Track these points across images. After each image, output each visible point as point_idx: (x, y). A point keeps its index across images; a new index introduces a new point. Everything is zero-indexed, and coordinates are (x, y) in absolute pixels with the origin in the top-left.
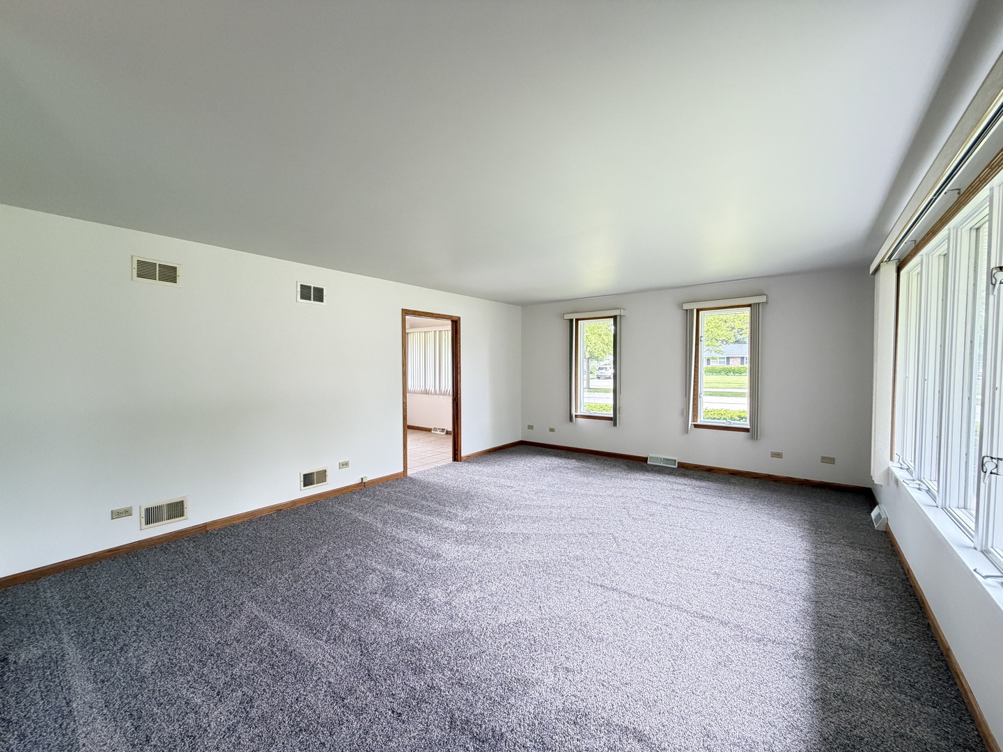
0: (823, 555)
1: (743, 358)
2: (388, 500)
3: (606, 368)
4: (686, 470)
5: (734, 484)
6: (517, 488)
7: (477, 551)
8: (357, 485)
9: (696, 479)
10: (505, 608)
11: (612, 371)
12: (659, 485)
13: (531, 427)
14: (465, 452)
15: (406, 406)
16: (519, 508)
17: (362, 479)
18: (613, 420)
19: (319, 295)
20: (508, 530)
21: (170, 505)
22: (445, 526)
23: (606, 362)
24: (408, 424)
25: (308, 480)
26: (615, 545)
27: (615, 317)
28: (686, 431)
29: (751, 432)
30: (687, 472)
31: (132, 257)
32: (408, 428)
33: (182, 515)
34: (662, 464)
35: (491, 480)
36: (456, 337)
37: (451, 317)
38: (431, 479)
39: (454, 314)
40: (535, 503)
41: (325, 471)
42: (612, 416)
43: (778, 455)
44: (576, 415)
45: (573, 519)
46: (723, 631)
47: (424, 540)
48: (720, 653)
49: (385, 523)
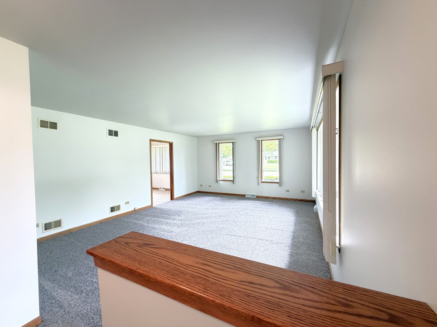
0: (298, 220)
1: (276, 157)
2: (148, 216)
3: (229, 161)
4: (259, 198)
5: (274, 202)
6: (198, 208)
7: (186, 229)
8: (133, 211)
9: (262, 201)
10: (199, 244)
11: (232, 162)
12: (249, 204)
13: (201, 185)
14: (176, 196)
15: (152, 178)
16: (200, 214)
17: (135, 208)
18: (233, 181)
19: (116, 134)
20: (197, 222)
21: (55, 222)
22: (172, 222)
23: (230, 159)
24: (153, 187)
25: (113, 209)
26: (234, 223)
27: (233, 143)
28: (258, 184)
29: (280, 183)
30: (259, 199)
31: (38, 118)
32: (153, 189)
33: (60, 226)
34: (250, 197)
35: (188, 206)
36: (171, 150)
37: (169, 142)
38: (163, 207)
39: (171, 141)
40: (205, 212)
41: (120, 206)
42: (232, 180)
43: (288, 191)
44: (219, 180)
45: (220, 216)
46: (267, 242)
47: (165, 227)
48: (266, 248)
49: (148, 223)
